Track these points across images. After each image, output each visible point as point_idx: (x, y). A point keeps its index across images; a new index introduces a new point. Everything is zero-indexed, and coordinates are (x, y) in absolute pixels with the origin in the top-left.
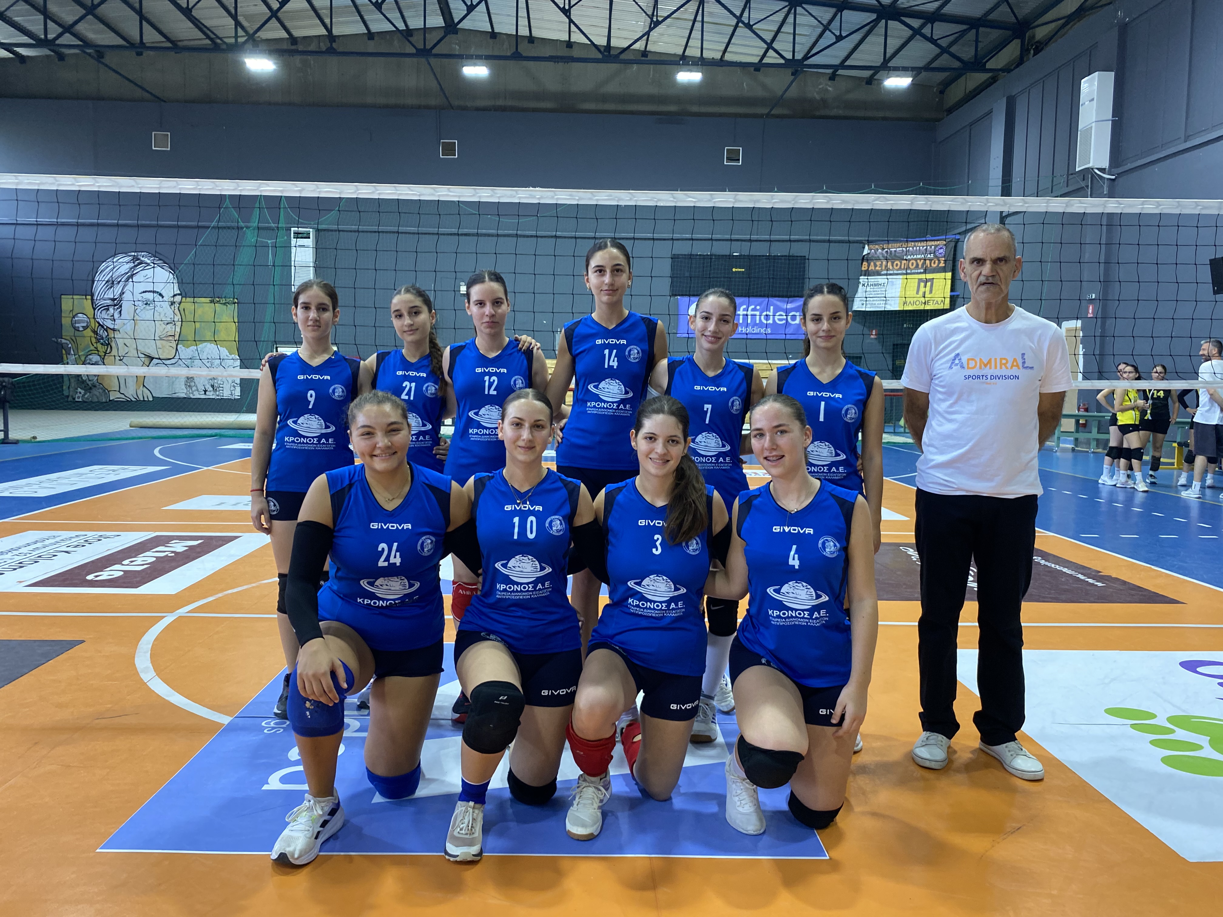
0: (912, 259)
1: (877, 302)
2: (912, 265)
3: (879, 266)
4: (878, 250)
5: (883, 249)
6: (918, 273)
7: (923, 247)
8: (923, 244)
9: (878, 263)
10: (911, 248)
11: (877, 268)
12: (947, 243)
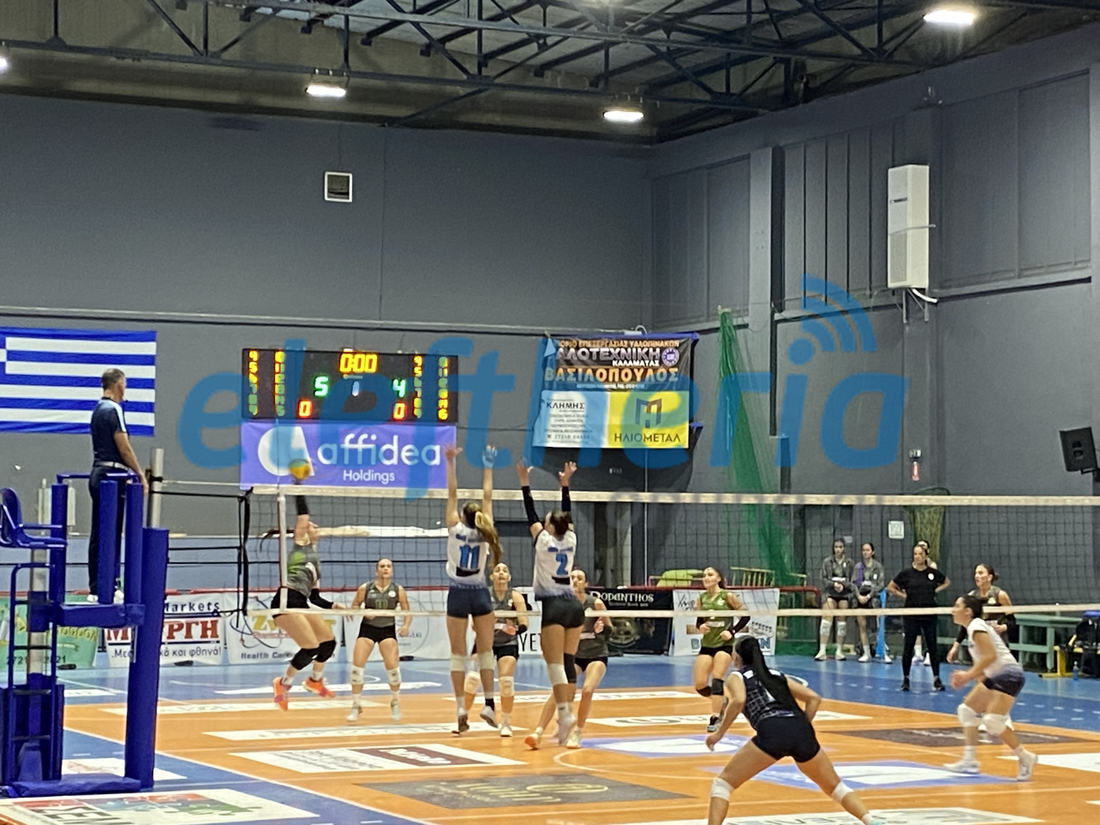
0: (626, 366)
1: (572, 435)
4: (569, 348)
5: (577, 348)
8: (641, 344)
9: (570, 371)
10: (623, 350)
12: (680, 345)
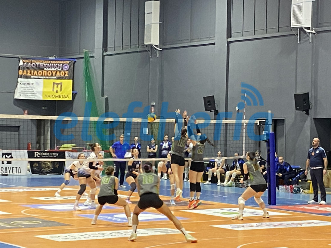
0: (49, 70)
1: (29, 95)
2: (49, 73)
3: (29, 73)
4: (28, 63)
5: (31, 63)
6: (52, 79)
7: (55, 64)
8: (55, 62)
9: (29, 71)
10: (48, 64)
11: (29, 74)
12: (70, 63)
